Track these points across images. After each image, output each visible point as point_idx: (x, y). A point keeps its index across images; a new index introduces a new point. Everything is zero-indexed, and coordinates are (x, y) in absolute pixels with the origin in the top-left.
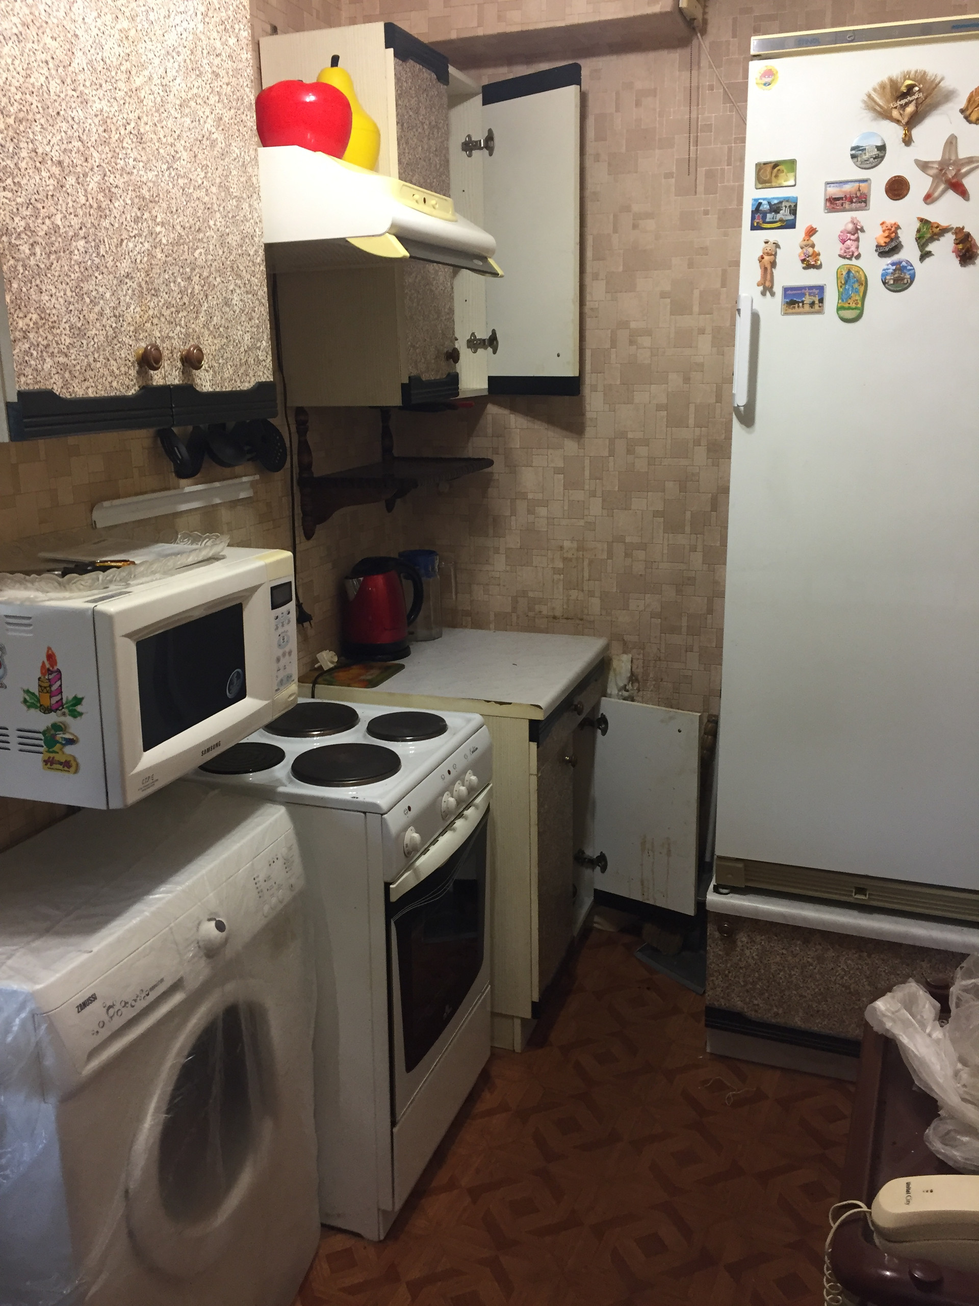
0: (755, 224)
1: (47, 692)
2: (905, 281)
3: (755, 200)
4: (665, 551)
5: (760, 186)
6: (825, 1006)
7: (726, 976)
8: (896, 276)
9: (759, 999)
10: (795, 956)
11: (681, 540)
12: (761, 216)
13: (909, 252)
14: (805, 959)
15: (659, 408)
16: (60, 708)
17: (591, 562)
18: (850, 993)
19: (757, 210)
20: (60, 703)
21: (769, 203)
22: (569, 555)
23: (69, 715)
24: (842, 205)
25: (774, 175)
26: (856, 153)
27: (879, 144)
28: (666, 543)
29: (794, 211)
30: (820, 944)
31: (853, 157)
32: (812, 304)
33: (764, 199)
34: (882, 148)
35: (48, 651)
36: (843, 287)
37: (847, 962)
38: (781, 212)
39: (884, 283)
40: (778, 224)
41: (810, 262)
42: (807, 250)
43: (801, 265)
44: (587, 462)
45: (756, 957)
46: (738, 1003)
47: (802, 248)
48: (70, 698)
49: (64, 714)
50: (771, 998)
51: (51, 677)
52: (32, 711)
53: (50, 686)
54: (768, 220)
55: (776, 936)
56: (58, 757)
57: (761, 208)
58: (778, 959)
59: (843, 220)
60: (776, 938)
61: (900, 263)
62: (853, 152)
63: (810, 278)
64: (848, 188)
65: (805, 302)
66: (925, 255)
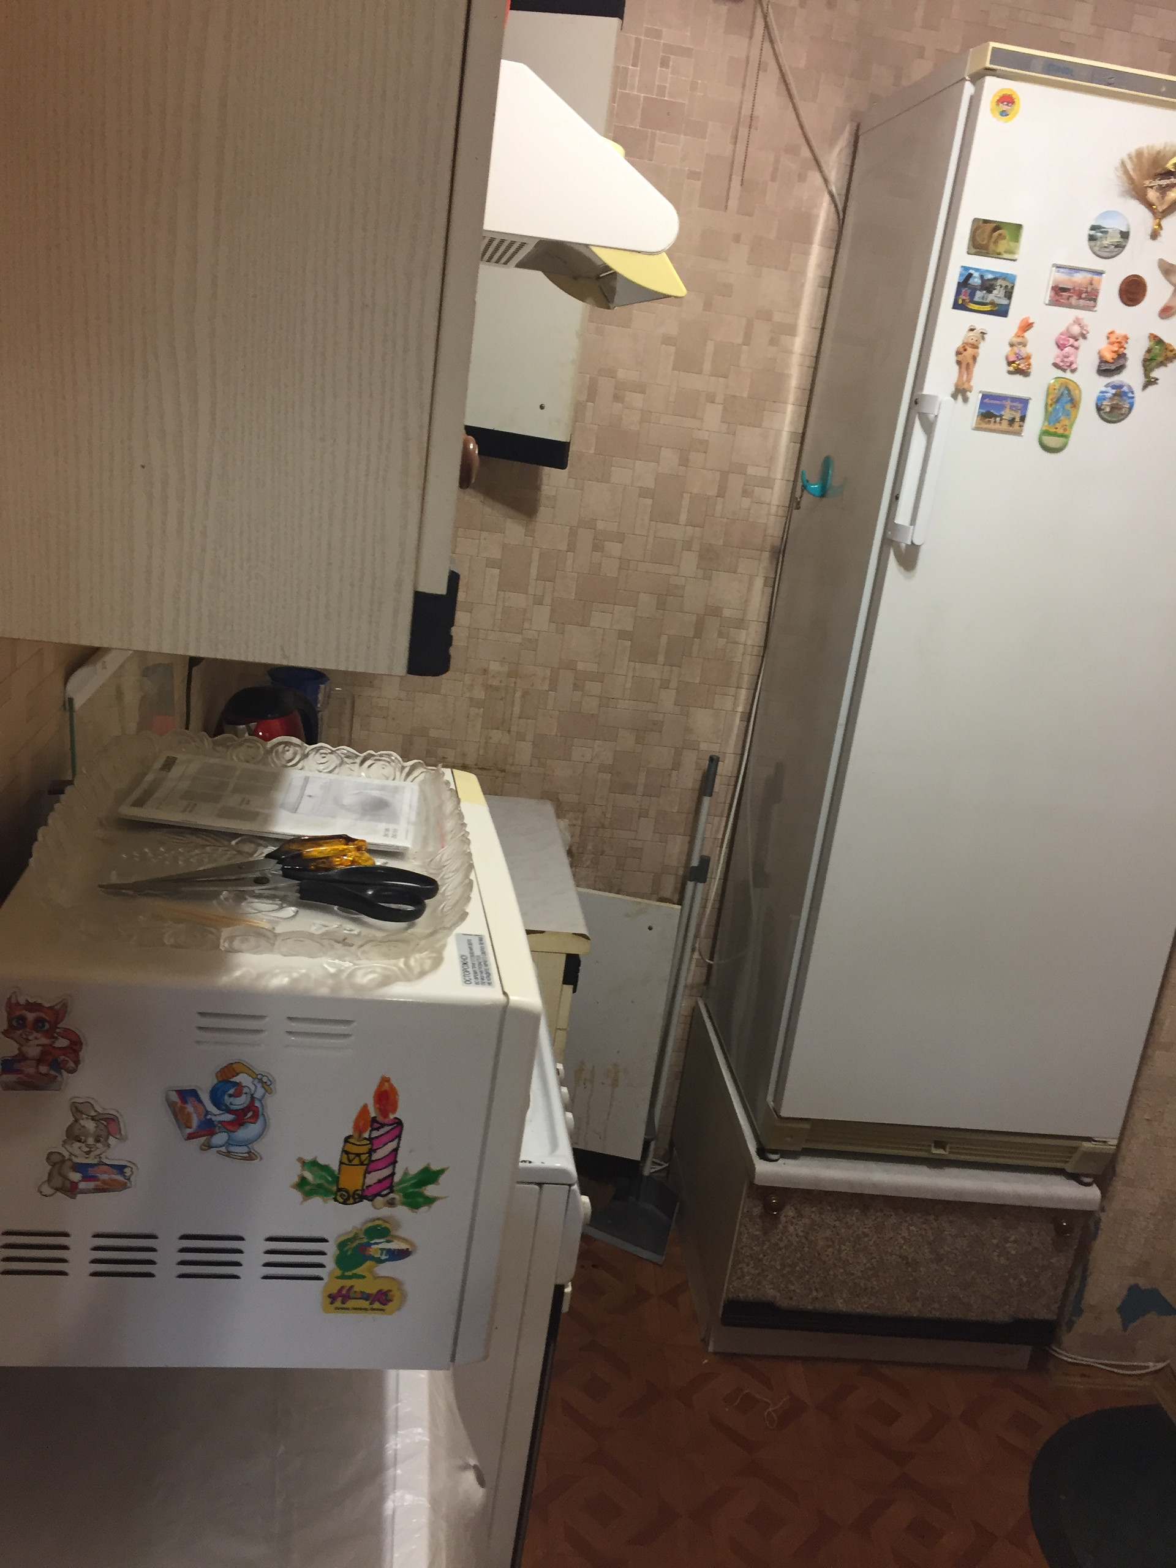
0: (960, 302)
1: (362, 1164)
2: (1123, 411)
3: (965, 268)
4: (628, 685)
5: (974, 250)
6: (875, 1283)
7: (760, 1260)
8: (1115, 402)
9: (796, 1283)
10: (849, 1227)
11: (652, 672)
12: (969, 291)
13: (1132, 376)
14: (861, 1229)
15: (644, 493)
16: (385, 1192)
17: (525, 694)
18: (907, 1263)
19: (964, 284)
20: (388, 1184)
21: (982, 277)
22: (495, 683)
23: (403, 1204)
24: (1068, 299)
25: (993, 240)
26: (1096, 234)
27: (1124, 229)
28: (631, 674)
29: (1009, 295)
30: (882, 1211)
31: (1092, 238)
32: (1012, 421)
33: (977, 270)
34: (1125, 235)
35: (381, 1085)
36: (1054, 406)
37: (909, 1228)
38: (995, 292)
39: (1099, 409)
40: (988, 308)
41: (1019, 367)
42: (1020, 351)
43: (1005, 367)
44: (536, 557)
45: (801, 1234)
46: (769, 1292)
47: (1012, 345)
48: (414, 1170)
49: (391, 1204)
50: (811, 1281)
51: (375, 1134)
52: (316, 1201)
53: (371, 1152)
54: (976, 299)
55: (830, 1206)
56: (359, 1286)
57: (971, 281)
58: (828, 1233)
59: (1064, 317)
60: (829, 1208)
61: (1121, 387)
62: (1092, 232)
63: (1014, 386)
64: (1079, 278)
65: (1004, 417)
66: (1150, 382)
